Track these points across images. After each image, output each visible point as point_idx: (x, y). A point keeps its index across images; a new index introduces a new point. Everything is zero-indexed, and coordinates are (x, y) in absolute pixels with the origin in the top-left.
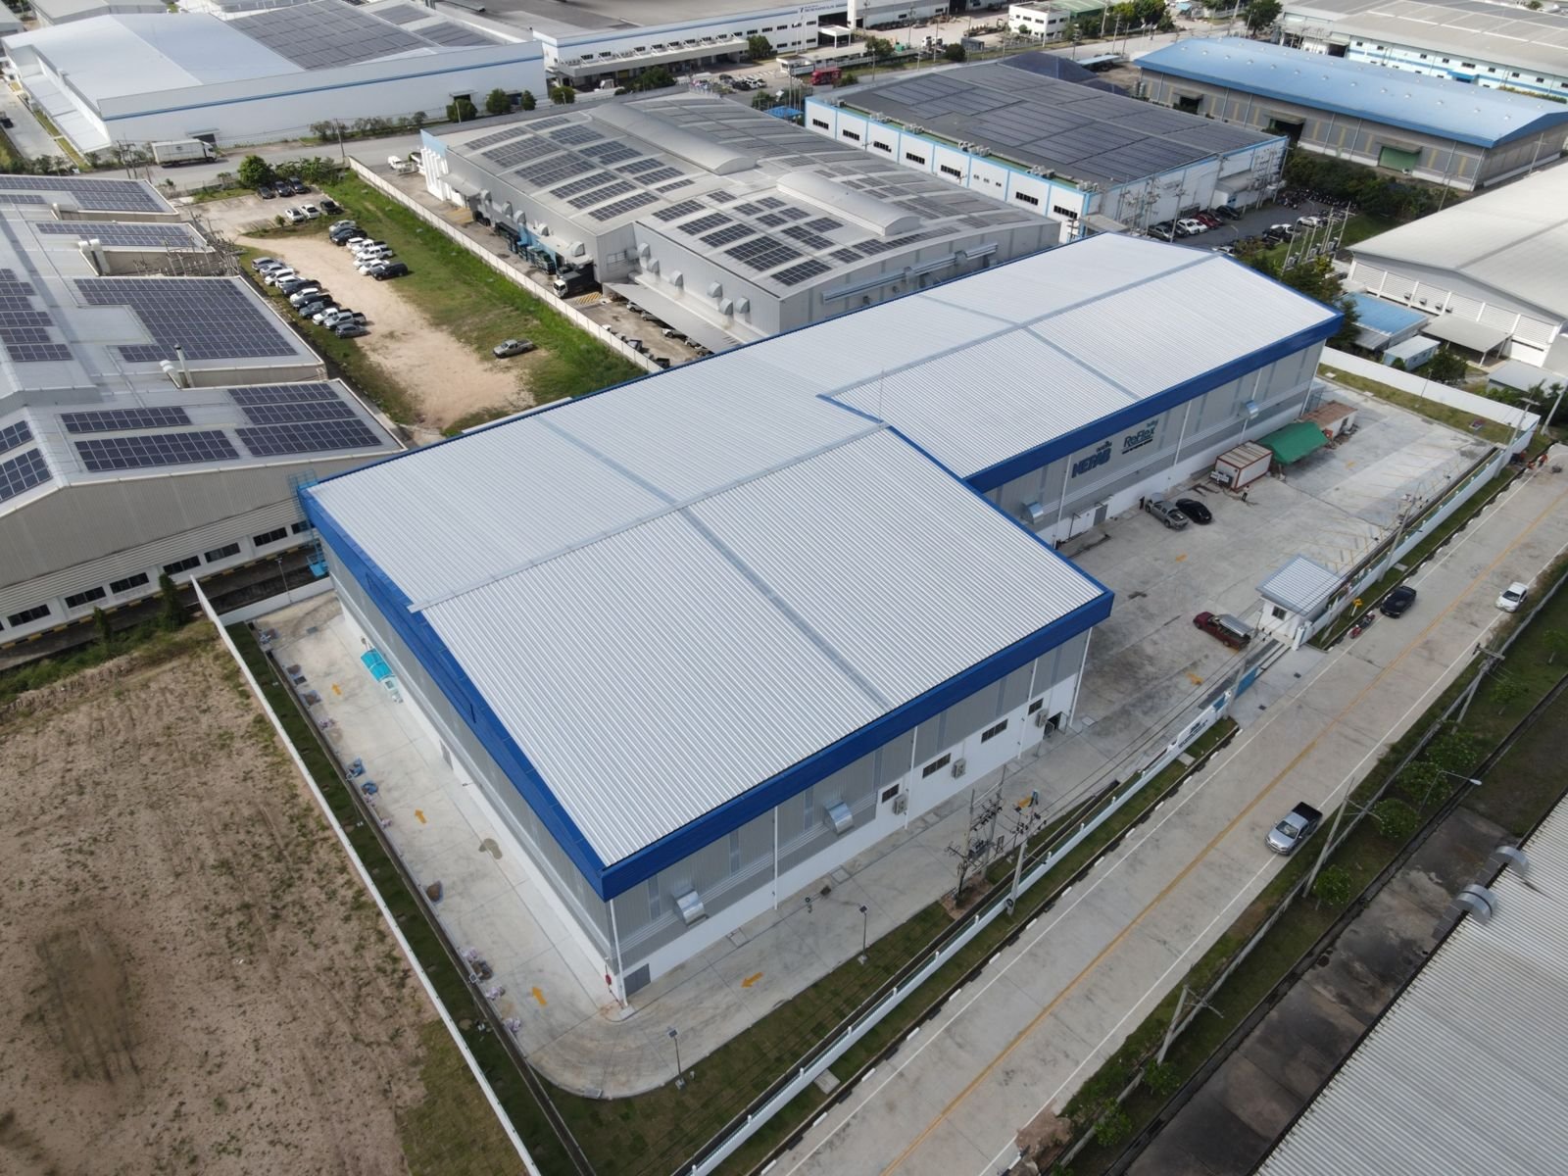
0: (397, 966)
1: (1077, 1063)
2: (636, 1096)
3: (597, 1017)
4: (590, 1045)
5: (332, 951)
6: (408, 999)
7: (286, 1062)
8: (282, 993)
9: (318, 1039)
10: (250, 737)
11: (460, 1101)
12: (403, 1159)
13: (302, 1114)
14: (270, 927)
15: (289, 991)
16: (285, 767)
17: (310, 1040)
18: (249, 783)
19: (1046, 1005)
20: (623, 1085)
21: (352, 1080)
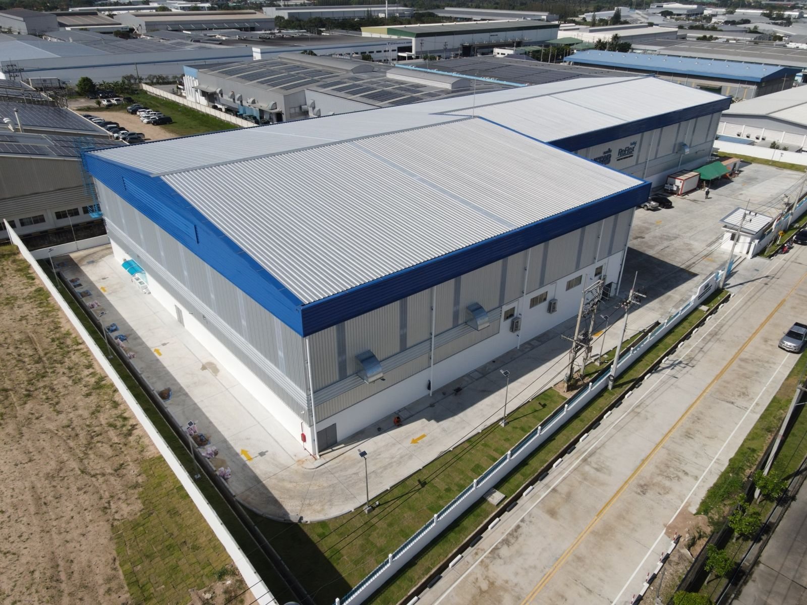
0: (125, 423)
1: (696, 478)
2: (330, 520)
3: (295, 467)
4: (289, 486)
5: (71, 415)
6: (133, 443)
7: (17, 491)
8: (23, 444)
9: (49, 474)
10: (31, 298)
11: (173, 513)
12: (115, 560)
13: (24, 529)
14: (22, 402)
15: (30, 442)
16: (54, 313)
17: (41, 475)
18: (24, 322)
19: (657, 442)
20: (319, 512)
21: (74, 502)
